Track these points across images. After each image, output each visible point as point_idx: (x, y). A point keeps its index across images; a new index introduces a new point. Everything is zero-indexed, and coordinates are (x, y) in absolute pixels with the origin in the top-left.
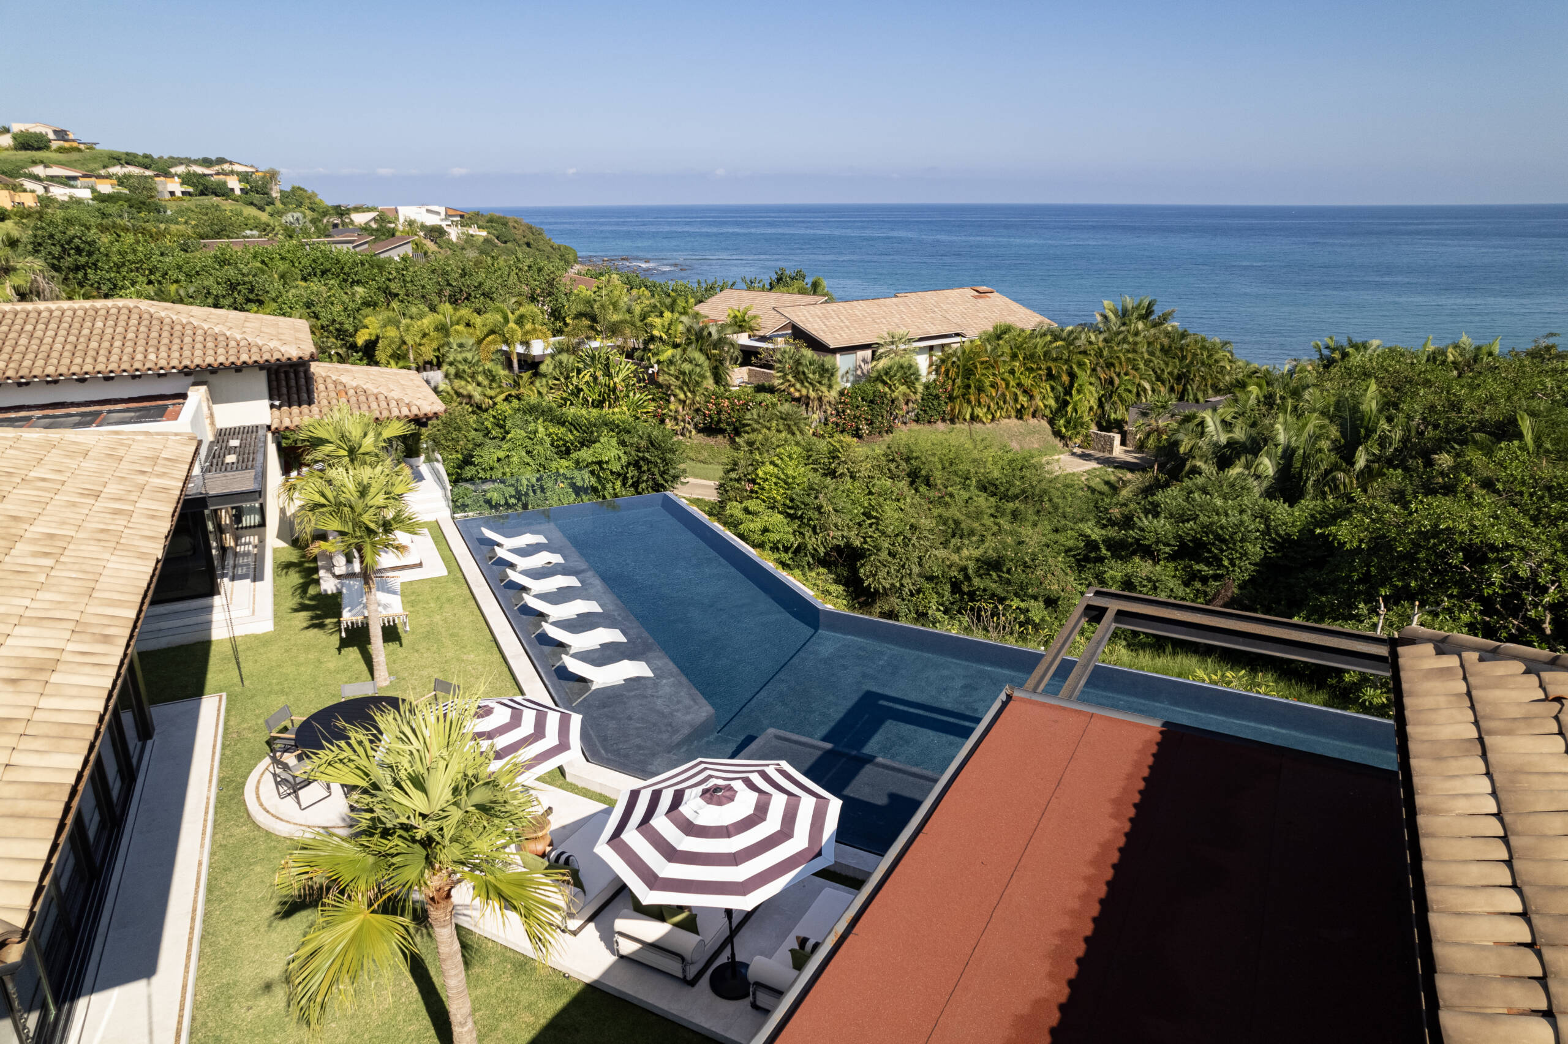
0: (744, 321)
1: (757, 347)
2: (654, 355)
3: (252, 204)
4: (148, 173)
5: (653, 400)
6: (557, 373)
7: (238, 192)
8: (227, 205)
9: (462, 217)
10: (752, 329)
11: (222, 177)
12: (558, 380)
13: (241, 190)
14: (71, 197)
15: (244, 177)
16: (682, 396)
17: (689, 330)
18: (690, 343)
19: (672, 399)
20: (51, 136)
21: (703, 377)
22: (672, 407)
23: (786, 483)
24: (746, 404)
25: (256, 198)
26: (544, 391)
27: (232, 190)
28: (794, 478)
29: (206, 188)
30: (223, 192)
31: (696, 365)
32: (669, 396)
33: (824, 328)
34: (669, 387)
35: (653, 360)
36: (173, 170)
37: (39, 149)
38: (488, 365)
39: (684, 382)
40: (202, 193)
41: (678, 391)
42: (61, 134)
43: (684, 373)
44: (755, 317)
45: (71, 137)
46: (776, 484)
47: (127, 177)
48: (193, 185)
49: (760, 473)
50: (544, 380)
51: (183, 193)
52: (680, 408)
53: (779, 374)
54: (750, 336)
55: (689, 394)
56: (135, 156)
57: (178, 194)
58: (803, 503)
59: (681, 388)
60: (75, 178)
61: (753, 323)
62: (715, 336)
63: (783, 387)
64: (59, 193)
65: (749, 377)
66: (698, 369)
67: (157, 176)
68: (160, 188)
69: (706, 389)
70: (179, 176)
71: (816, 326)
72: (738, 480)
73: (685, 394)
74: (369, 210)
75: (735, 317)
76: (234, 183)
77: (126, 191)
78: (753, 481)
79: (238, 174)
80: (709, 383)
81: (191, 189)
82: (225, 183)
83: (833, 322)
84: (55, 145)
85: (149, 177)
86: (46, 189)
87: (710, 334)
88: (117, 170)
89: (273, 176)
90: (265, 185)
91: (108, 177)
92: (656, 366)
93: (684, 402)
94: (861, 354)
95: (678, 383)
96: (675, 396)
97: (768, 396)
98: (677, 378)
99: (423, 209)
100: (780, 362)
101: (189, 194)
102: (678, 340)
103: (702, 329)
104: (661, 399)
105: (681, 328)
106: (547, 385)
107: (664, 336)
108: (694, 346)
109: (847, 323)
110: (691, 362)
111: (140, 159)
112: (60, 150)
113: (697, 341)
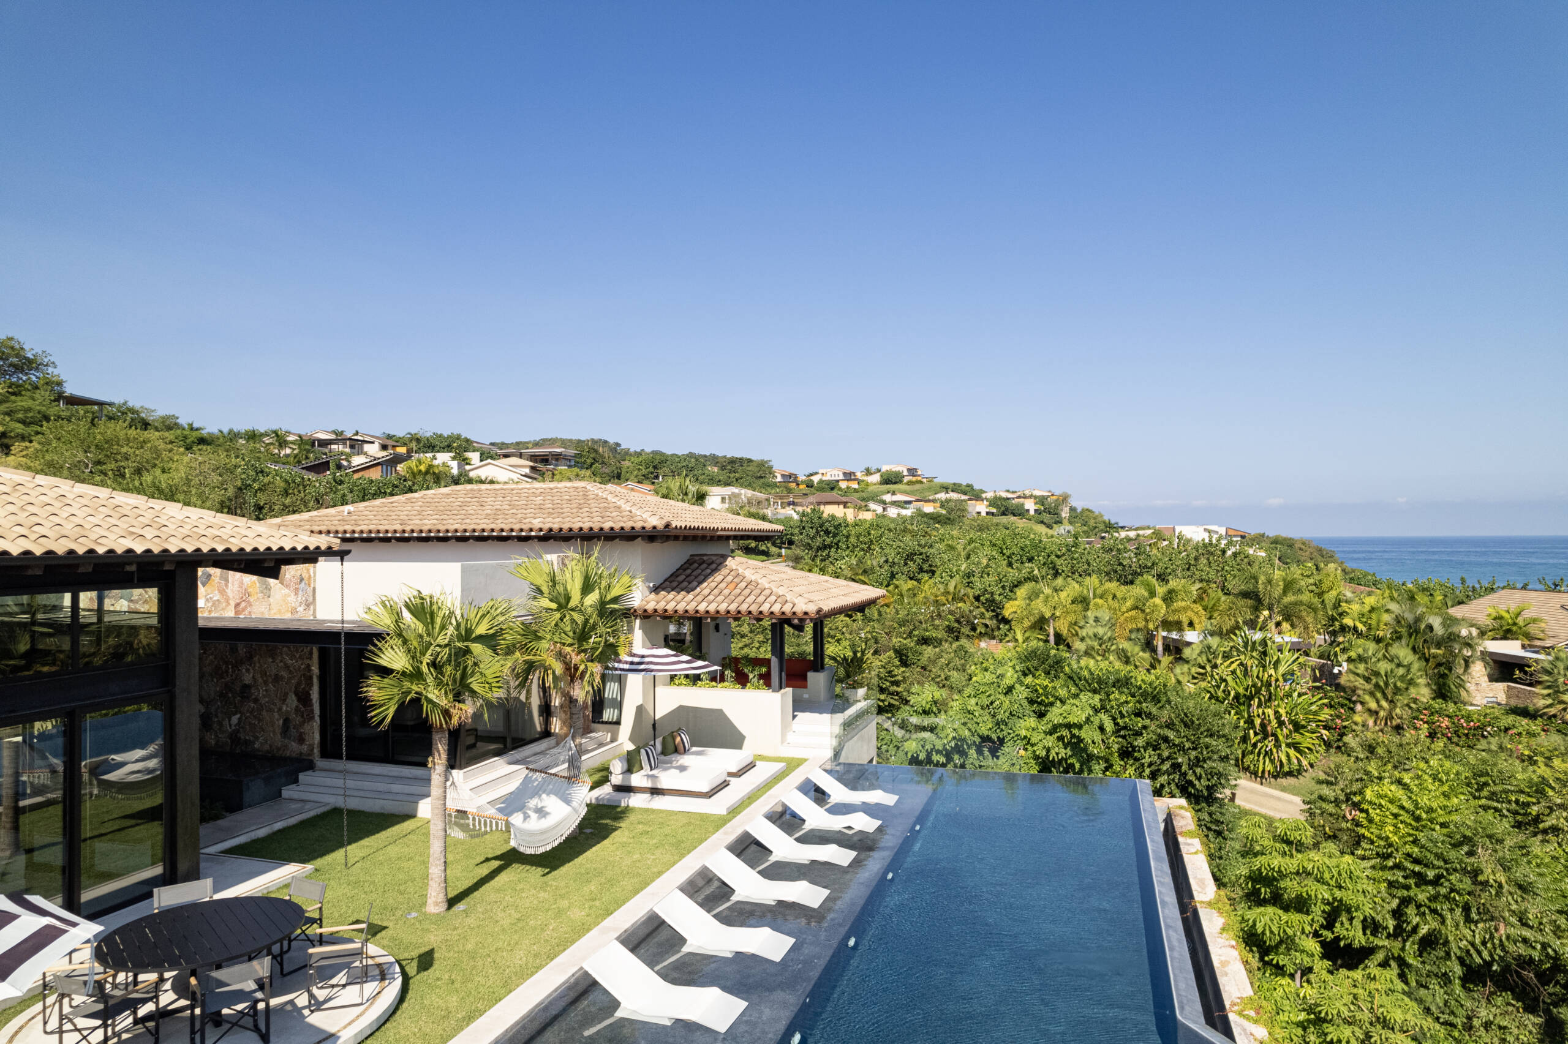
0: (1515, 624)
1: (1523, 658)
2: (1344, 650)
3: (1042, 522)
4: (964, 497)
5: (1331, 706)
6: (1202, 660)
7: (1032, 512)
8: (1020, 523)
9: (1243, 537)
10: (1528, 636)
11: (1021, 500)
12: (1203, 668)
13: (1036, 510)
14: (899, 515)
15: (1041, 500)
16: (1373, 705)
17: (1398, 620)
18: (1400, 638)
19: (1359, 707)
20: (905, 473)
21: (1411, 683)
22: (1357, 718)
23: (1418, 819)
24: (1482, 728)
25: (1047, 517)
26: (1184, 679)
27: (1028, 511)
28: (1431, 810)
29: (1007, 509)
30: (1019, 512)
31: (1399, 665)
32: (1354, 703)
34: (1354, 690)
35: (1342, 658)
36: (984, 496)
37: (895, 483)
38: (1125, 645)
39: (1377, 686)
40: (1003, 514)
41: (1367, 698)
42: (912, 472)
43: (1377, 674)
44: (1535, 620)
45: (919, 473)
46: (1396, 816)
47: (948, 501)
48: (997, 507)
49: (1369, 794)
50: (1186, 667)
51: (988, 513)
52: (1371, 722)
53: (1546, 692)
54: (1523, 647)
55: (1384, 704)
56: (960, 485)
57: (984, 514)
58: (1439, 856)
59: (1372, 694)
60: (910, 502)
61: (1532, 629)
62: (1439, 630)
63: (1552, 711)
64: (893, 512)
65: (1508, 697)
66: (1401, 671)
67: (970, 499)
68: (970, 509)
69: (1415, 701)
70: (987, 499)
72: (1337, 802)
73: (1378, 702)
74: (1149, 528)
75: (1501, 618)
76: (1030, 506)
77: (944, 512)
78: (1356, 806)
79: (1035, 497)
80: (1423, 693)
81: (994, 510)
82: (1023, 505)
84: (906, 479)
85: (964, 501)
86: (884, 509)
87: (1430, 628)
88: (942, 496)
89: (1065, 498)
90: (1056, 507)
91: (934, 501)
92: (1345, 664)
93: (1377, 713)
95: (1368, 687)
96: (1362, 703)
97: (1525, 721)
98: (1367, 680)
99: (1201, 529)
100: (1549, 673)
101: (993, 514)
102: (1381, 634)
103: (1418, 620)
104: (1342, 706)
105: (1387, 618)
106: (1189, 673)
107: (1360, 627)
108: (1404, 642)
110: (1392, 661)
111: (963, 488)
112: (910, 483)
113: (1410, 635)
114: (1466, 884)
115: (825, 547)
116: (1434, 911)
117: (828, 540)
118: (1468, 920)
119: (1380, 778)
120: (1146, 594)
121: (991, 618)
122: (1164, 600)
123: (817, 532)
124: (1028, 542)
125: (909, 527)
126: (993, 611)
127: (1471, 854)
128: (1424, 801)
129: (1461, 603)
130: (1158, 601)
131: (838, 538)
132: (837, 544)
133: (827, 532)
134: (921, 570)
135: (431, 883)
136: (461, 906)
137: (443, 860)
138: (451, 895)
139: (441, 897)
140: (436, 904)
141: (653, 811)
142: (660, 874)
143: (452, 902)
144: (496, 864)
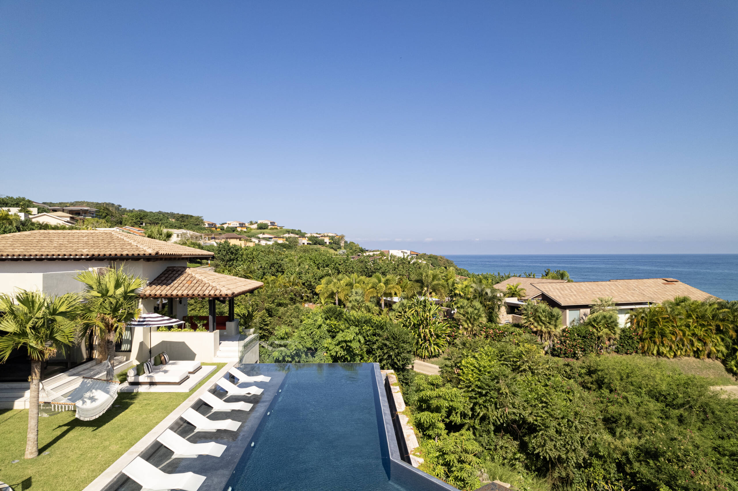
0: (516, 291)
1: (518, 304)
2: (456, 304)
3: (332, 248)
4: (297, 236)
5: (450, 327)
6: (400, 309)
7: (328, 243)
8: (322, 248)
9: (417, 255)
10: (520, 295)
11: (323, 238)
12: (401, 313)
13: (329, 243)
14: (266, 244)
15: (332, 238)
16: (466, 326)
17: (475, 290)
18: (476, 298)
19: (461, 327)
20: (269, 224)
21: (480, 316)
22: (460, 332)
23: (480, 371)
24: (504, 333)
25: (334, 246)
26: (393, 318)
27: (326, 243)
28: (485, 367)
29: (316, 242)
30: (322, 243)
31: (475, 309)
32: (459, 325)
33: (560, 295)
34: (459, 320)
35: (455, 307)
36: (306, 235)
37: (264, 229)
38: (368, 304)
39: (467, 318)
40: (315, 244)
41: (464, 323)
42: (273, 224)
43: (467, 313)
44: (522, 289)
45: (276, 224)
46: (472, 370)
47: (289, 238)
48: (312, 241)
49: (463, 362)
50: (394, 312)
51: (308, 244)
52: (465, 333)
53: (525, 317)
54: (518, 300)
55: (470, 325)
56: (295, 230)
57: (306, 244)
59: (466, 321)
60: (271, 238)
61: (521, 293)
62: (490, 294)
63: (527, 325)
64: (263, 243)
65: (513, 320)
66: (476, 312)
67: (300, 237)
68: (300, 242)
69: (481, 323)
70: (307, 237)
71: (555, 294)
72: (452, 367)
73: (468, 324)
74: (378, 251)
75: (511, 289)
76: (327, 240)
77: (287, 243)
78: (459, 368)
79: (329, 237)
80: (484, 320)
81: (311, 242)
82: (324, 240)
83: (566, 292)
84: (270, 227)
85: (297, 238)
86: (259, 241)
87: (487, 293)
88: (287, 235)
89: (342, 237)
90: (339, 241)
91: (283, 238)
92: (456, 309)
93: (467, 329)
94: (582, 311)
95: (464, 318)
96: (462, 325)
97: (518, 329)
98: (464, 315)
99: (400, 251)
100: (526, 310)
101: (310, 244)
102: (469, 296)
103: (482, 290)
104: (455, 327)
105: (471, 290)
106: (395, 315)
107: (462, 294)
109: (575, 293)
110: (473, 307)
111: (297, 232)
112: (271, 229)
113: (480, 297)
114: (496, 395)
115: (230, 260)
116: (485, 406)
117: (232, 257)
118: (496, 408)
119: (467, 356)
120: (377, 281)
121: (310, 293)
122: (385, 284)
123: (227, 253)
124: (326, 258)
125: (271, 250)
126: (311, 290)
127: (498, 383)
128: (482, 363)
129: (498, 283)
130: (382, 284)
131: (237, 256)
132: (237, 259)
133: (232, 253)
134: (278, 271)
135: (28, 442)
136: (46, 452)
137: (36, 430)
138: (40, 447)
139: (35, 449)
140: (31, 453)
141: (151, 393)
142: (157, 423)
143: (41, 451)
144: (65, 428)
